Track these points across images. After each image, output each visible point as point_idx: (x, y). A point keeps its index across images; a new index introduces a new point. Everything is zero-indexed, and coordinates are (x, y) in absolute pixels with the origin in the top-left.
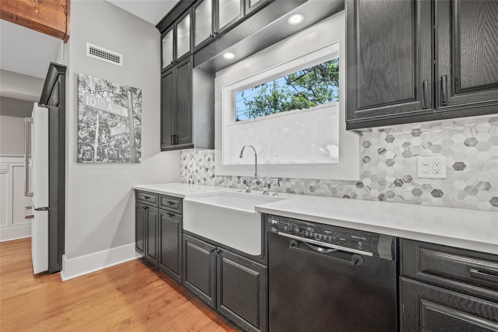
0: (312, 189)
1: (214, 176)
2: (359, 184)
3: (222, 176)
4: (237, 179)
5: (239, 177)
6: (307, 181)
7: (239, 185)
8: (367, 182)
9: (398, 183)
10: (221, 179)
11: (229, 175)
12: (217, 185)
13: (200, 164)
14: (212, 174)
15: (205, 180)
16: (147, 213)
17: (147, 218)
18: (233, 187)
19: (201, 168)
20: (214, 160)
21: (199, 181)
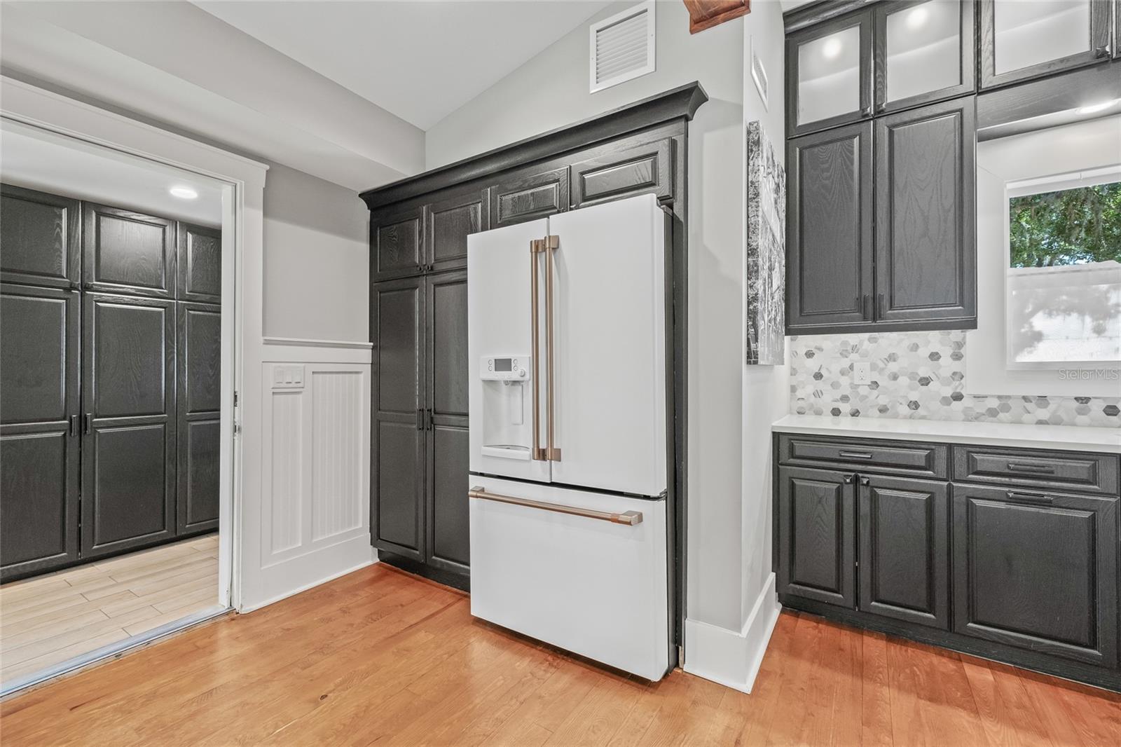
1: (958, 397)
3: (1000, 397)
4: (1076, 404)
5: (1085, 400)
7: (1081, 419)
10: (995, 403)
11: (1034, 390)
12: (977, 418)
13: (893, 367)
14: (948, 392)
15: (915, 405)
16: (864, 493)
17: (865, 507)
18: (1056, 422)
19: (895, 377)
20: (957, 357)
21: (883, 410)
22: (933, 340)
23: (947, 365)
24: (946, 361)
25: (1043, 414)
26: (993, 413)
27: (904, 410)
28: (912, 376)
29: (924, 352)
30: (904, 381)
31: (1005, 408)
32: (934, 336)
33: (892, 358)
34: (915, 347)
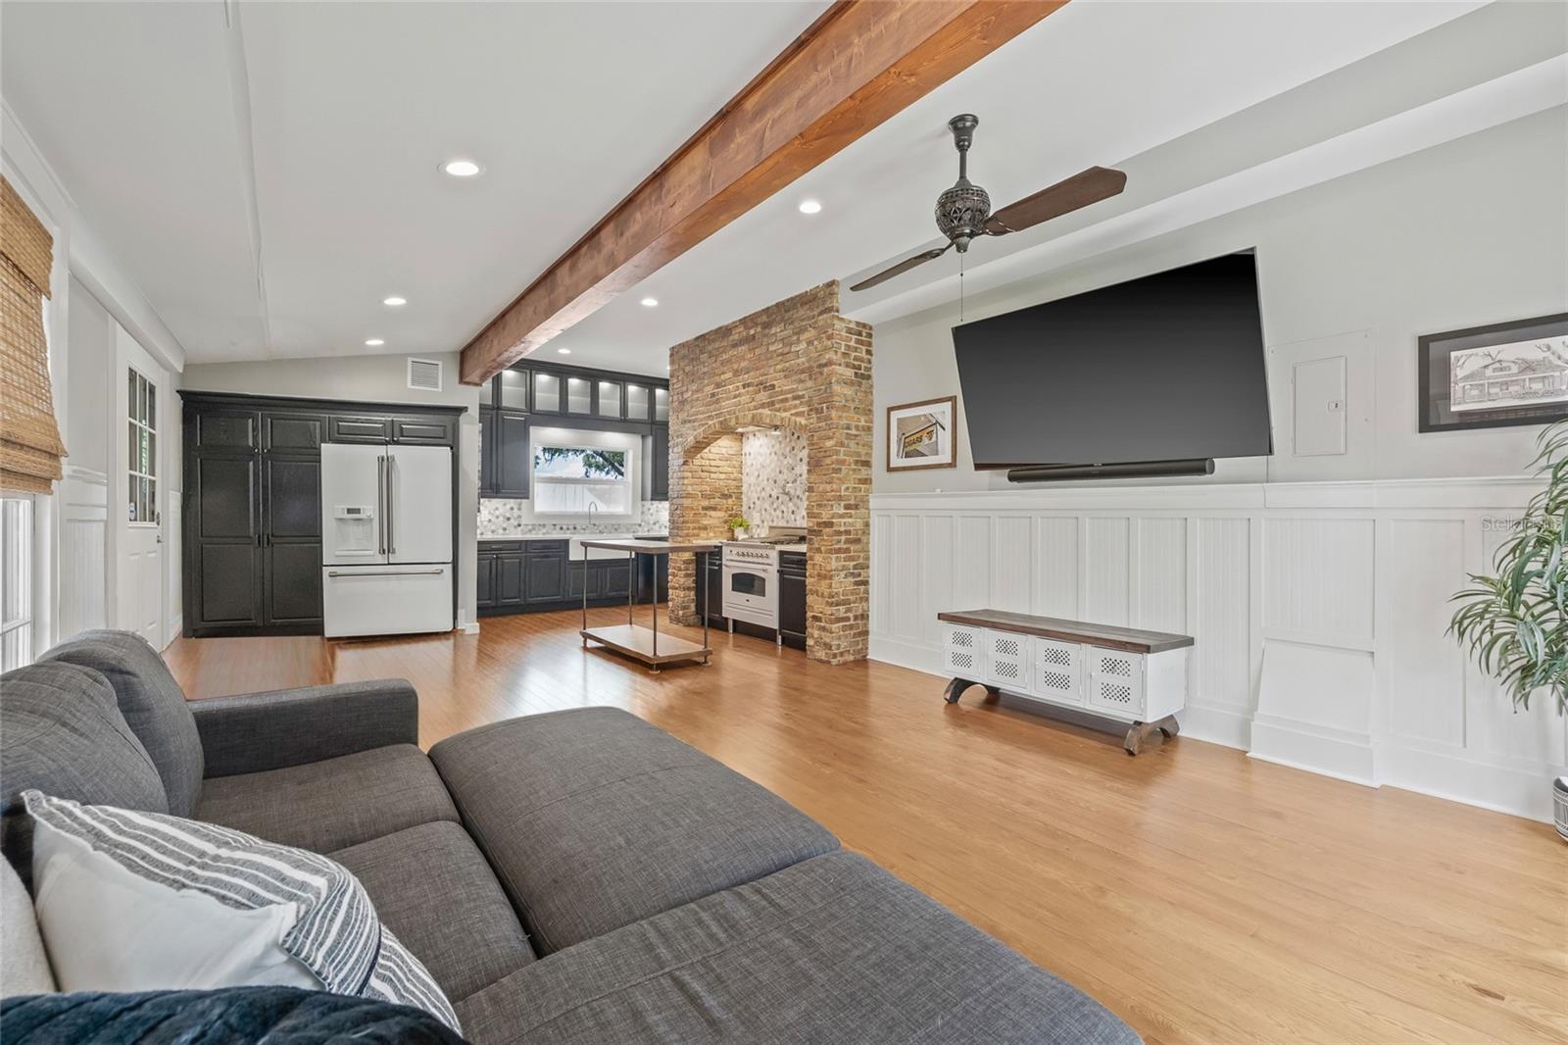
0: (616, 529)
1: (519, 525)
2: (640, 525)
5: (554, 525)
6: (613, 525)
7: (554, 532)
8: (643, 524)
9: (654, 524)
10: (530, 527)
11: (542, 523)
12: (526, 533)
13: (497, 513)
14: (516, 523)
15: (505, 529)
16: (499, 562)
17: (499, 567)
18: (548, 533)
19: (497, 517)
20: (519, 509)
21: (493, 532)
22: (512, 502)
23: (516, 512)
24: (515, 510)
25: (544, 531)
26: (530, 531)
27: (501, 531)
28: (504, 516)
29: (508, 507)
30: (501, 518)
31: (534, 529)
32: (512, 500)
33: (497, 509)
34: (505, 505)
